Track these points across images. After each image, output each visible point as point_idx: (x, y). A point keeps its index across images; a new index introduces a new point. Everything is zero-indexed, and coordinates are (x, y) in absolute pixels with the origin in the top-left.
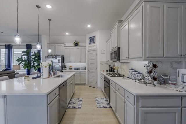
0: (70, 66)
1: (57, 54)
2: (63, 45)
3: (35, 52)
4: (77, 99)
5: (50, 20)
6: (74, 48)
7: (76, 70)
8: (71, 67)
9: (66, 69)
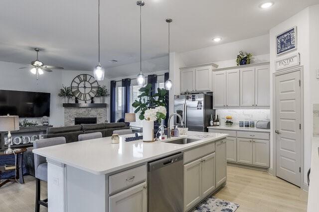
0: (230, 116)
1: (198, 89)
2: (211, 68)
3: (158, 89)
4: (221, 203)
5: (169, 21)
6: (237, 70)
7: (244, 128)
8: (231, 118)
9: (218, 123)
